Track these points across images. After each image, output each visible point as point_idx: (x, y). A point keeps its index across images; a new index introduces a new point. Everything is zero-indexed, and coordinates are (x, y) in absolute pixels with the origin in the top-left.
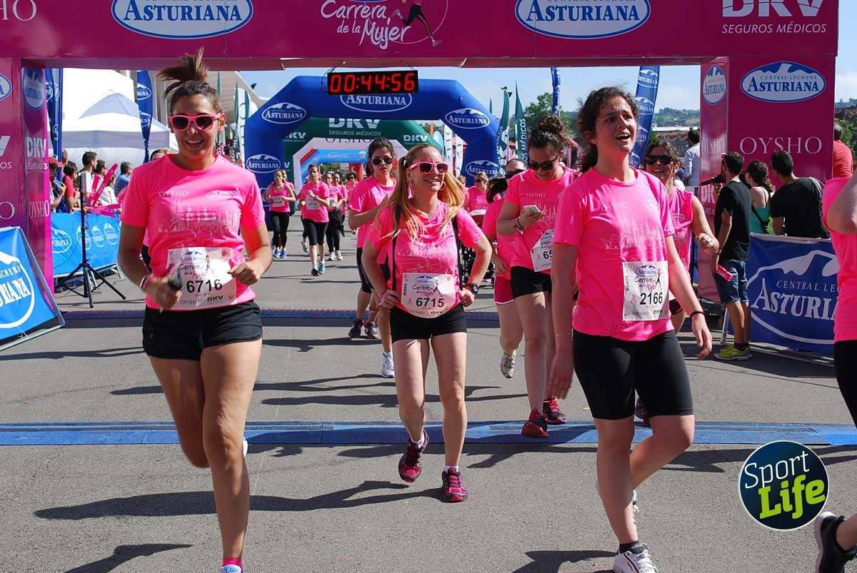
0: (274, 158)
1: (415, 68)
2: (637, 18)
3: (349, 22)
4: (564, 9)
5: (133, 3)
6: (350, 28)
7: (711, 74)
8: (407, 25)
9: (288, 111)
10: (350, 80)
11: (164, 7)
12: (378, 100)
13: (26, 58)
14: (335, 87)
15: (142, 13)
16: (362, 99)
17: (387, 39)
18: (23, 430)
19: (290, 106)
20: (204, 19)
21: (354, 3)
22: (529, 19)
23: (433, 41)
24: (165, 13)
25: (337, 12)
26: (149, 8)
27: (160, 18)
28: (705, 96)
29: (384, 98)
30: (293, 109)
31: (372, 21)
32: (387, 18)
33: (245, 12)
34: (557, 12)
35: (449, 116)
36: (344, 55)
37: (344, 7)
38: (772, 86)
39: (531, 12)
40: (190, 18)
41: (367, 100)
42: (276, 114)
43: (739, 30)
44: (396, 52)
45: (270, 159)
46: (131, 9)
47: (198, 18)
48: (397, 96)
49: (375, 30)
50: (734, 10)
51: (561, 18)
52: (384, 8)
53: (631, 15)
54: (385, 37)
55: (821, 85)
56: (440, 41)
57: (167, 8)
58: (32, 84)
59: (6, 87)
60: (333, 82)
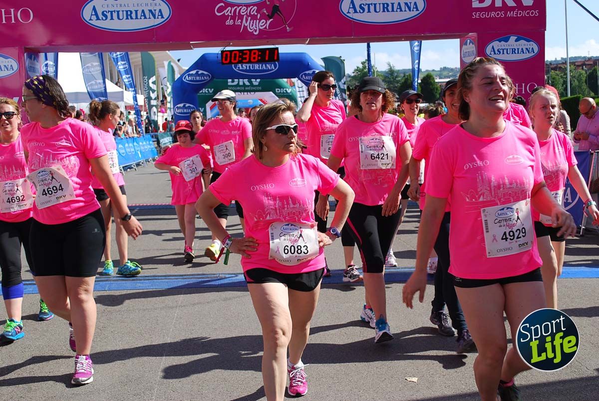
0: (192, 106)
1: (277, 46)
2: (417, 10)
3: (233, 18)
4: (371, 5)
5: (94, 9)
6: (234, 22)
7: (466, 44)
8: (271, 18)
9: (199, 75)
10: (235, 54)
11: (114, 11)
12: (257, 66)
13: (27, 47)
14: (226, 59)
15: (101, 16)
16: (246, 66)
17: (258, 27)
18: (30, 284)
19: (200, 72)
20: (141, 18)
21: (235, 5)
22: (348, 12)
23: (288, 28)
24: (115, 15)
25: (225, 11)
26: (105, 13)
27: (112, 19)
28: (463, 59)
29: (260, 65)
30: (202, 74)
31: (248, 16)
32: (257, 15)
33: (166, 12)
34: (366, 8)
35: (302, 76)
36: (231, 39)
37: (230, 8)
38: (505, 51)
39: (350, 8)
40: (132, 18)
41: (250, 67)
42: (192, 77)
43: (482, 16)
44: (264, 36)
45: (189, 106)
46: (93, 13)
47: (137, 18)
48: (269, 64)
49: (250, 23)
50: (479, 3)
51: (369, 11)
52: (256, 8)
53: (414, 8)
54: (256, 26)
55: (536, 49)
56: (292, 28)
57: (116, 12)
58: (31, 63)
59: (16, 66)
60: (224, 56)
